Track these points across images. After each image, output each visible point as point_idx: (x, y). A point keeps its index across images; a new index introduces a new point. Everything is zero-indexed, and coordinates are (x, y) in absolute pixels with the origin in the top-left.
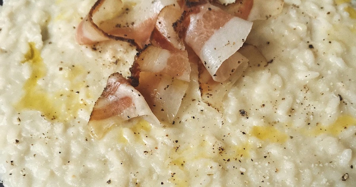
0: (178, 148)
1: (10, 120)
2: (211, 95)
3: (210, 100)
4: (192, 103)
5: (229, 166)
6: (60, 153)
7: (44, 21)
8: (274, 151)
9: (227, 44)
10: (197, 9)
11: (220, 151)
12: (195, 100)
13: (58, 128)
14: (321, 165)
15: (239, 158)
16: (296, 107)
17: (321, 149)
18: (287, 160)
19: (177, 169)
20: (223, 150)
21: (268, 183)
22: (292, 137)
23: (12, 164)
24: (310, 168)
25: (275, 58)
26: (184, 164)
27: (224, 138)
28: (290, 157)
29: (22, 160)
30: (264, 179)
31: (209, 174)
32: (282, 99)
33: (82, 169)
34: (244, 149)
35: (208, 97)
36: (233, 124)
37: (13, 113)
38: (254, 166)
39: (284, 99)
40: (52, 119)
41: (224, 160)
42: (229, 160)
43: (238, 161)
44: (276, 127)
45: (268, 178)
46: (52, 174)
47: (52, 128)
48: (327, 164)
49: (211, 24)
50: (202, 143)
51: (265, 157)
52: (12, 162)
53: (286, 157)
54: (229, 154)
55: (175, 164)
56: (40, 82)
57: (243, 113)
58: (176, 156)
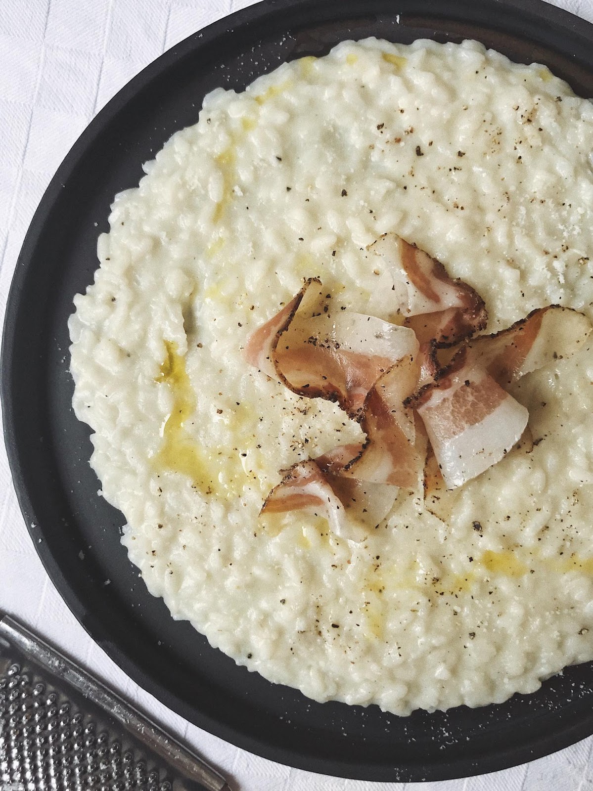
0: (378, 566)
1: (145, 486)
2: (438, 499)
3: (435, 507)
4: (408, 497)
5: (441, 600)
6: (219, 550)
7: (187, 294)
8: (504, 586)
9: (480, 452)
10: (447, 384)
11: (434, 582)
12: (413, 493)
13: (216, 512)
14: (558, 613)
15: (457, 592)
16: (552, 526)
17: (566, 592)
18: (516, 601)
19: (373, 597)
20: (438, 580)
21: (485, 630)
22: (532, 571)
23: (153, 555)
24: (543, 617)
25: (546, 436)
26: (383, 591)
27: (443, 560)
28: (522, 598)
29: (167, 549)
30: (480, 624)
31: (413, 609)
32: (537, 510)
33: (248, 578)
34: (466, 580)
35: (434, 502)
36: (459, 541)
37: (150, 475)
38: (473, 605)
39: (540, 510)
40: (207, 493)
41: (437, 592)
42: (442, 594)
43: (454, 596)
44: (517, 554)
45: (486, 624)
46: (209, 576)
47: (208, 509)
48: (566, 611)
49: (463, 410)
50: (412, 566)
51: (490, 593)
52: (153, 552)
53: (517, 598)
54: (445, 586)
55: (371, 590)
56: (185, 425)
57: (477, 526)
58: (374, 577)
